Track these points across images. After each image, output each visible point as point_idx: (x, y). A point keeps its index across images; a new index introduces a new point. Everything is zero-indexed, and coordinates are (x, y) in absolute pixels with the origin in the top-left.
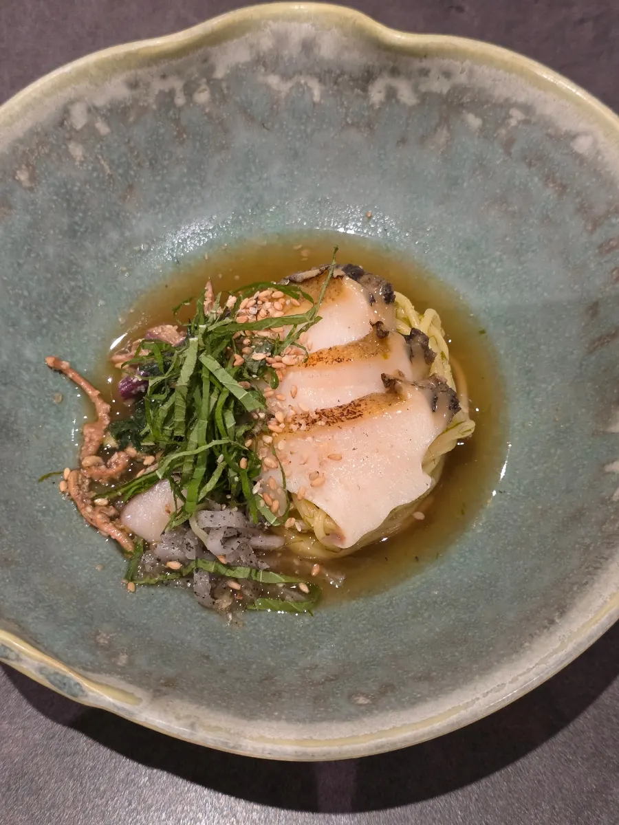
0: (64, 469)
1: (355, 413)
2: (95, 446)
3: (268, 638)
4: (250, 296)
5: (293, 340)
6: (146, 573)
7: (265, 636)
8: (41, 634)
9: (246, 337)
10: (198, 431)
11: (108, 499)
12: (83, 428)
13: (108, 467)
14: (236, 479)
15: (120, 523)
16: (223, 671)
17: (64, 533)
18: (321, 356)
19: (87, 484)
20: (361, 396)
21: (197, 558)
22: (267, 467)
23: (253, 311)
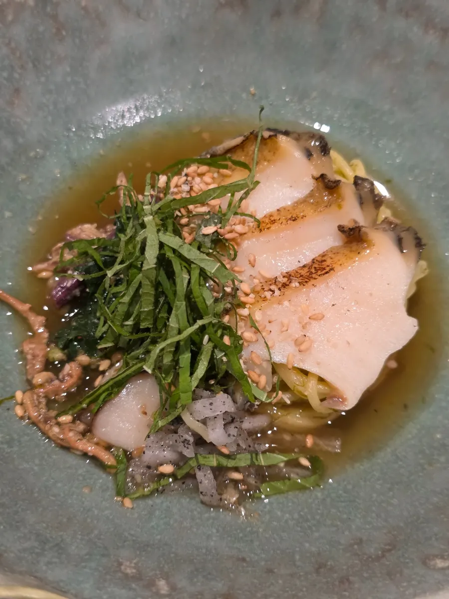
0: (15, 392)
1: (324, 269)
2: (40, 361)
3: (291, 523)
4: (179, 173)
5: (235, 209)
6: (137, 485)
7: (286, 521)
8: (62, 581)
9: (182, 216)
10: (177, 316)
11: (72, 415)
12: (23, 346)
13: (62, 381)
14: (225, 359)
15: (93, 436)
16: (270, 571)
17: (37, 461)
18: (272, 219)
19: (44, 403)
20: (321, 252)
21: (196, 454)
22: (247, 341)
23: (186, 188)
